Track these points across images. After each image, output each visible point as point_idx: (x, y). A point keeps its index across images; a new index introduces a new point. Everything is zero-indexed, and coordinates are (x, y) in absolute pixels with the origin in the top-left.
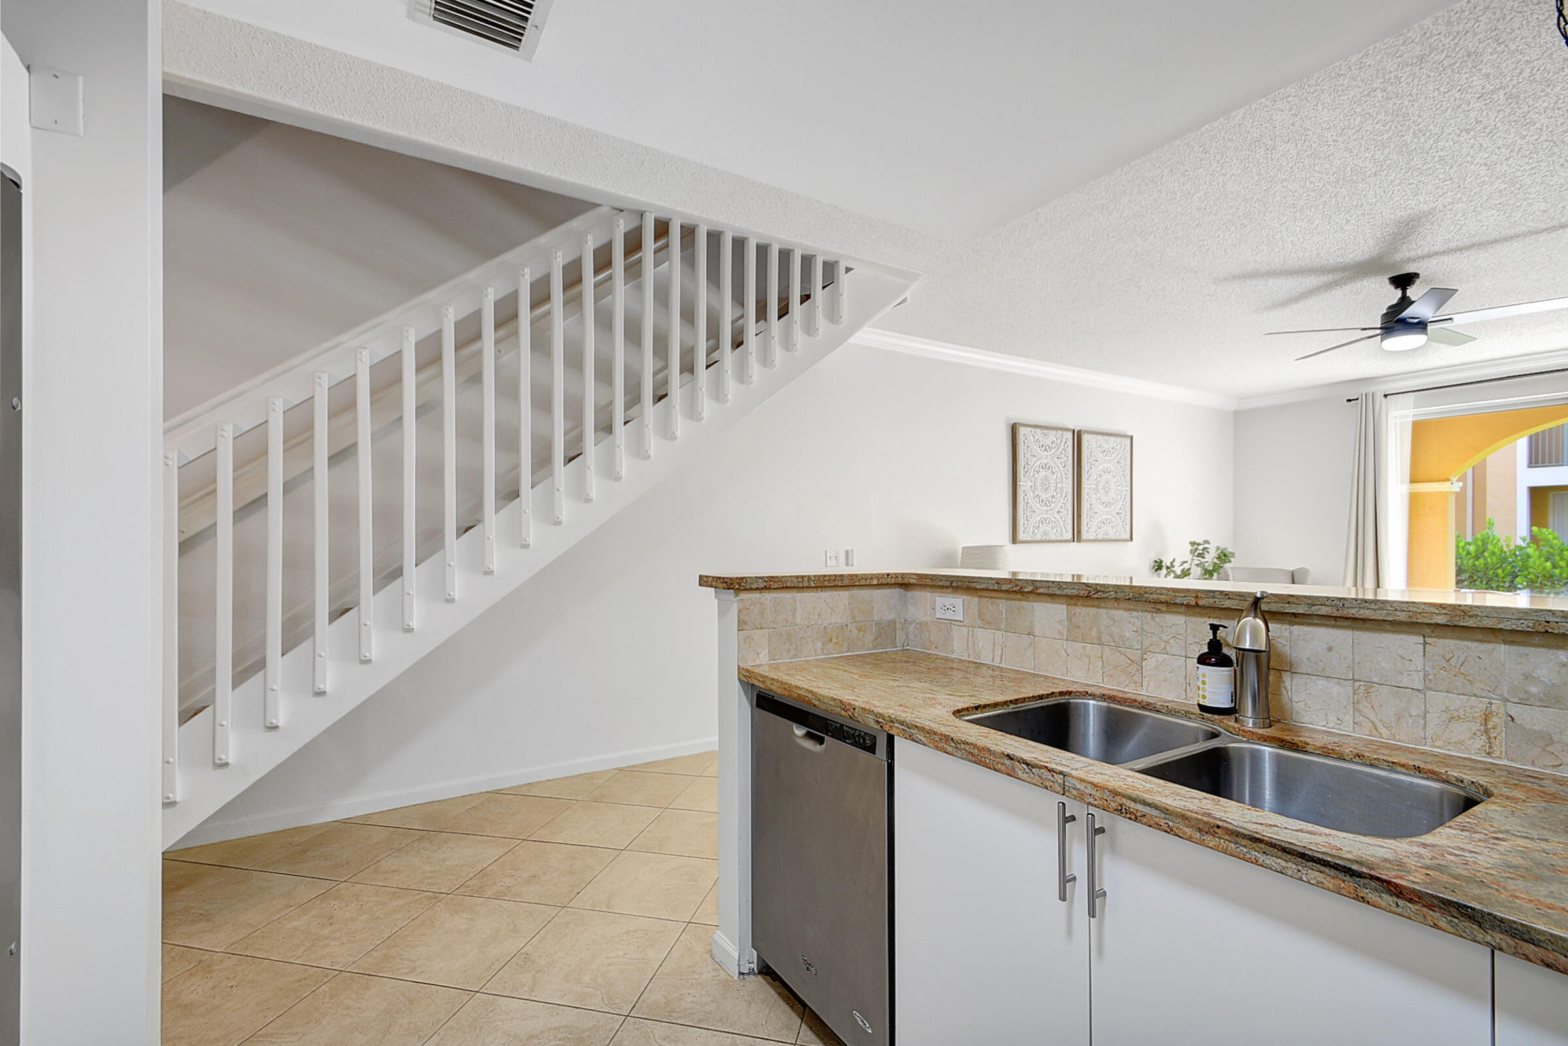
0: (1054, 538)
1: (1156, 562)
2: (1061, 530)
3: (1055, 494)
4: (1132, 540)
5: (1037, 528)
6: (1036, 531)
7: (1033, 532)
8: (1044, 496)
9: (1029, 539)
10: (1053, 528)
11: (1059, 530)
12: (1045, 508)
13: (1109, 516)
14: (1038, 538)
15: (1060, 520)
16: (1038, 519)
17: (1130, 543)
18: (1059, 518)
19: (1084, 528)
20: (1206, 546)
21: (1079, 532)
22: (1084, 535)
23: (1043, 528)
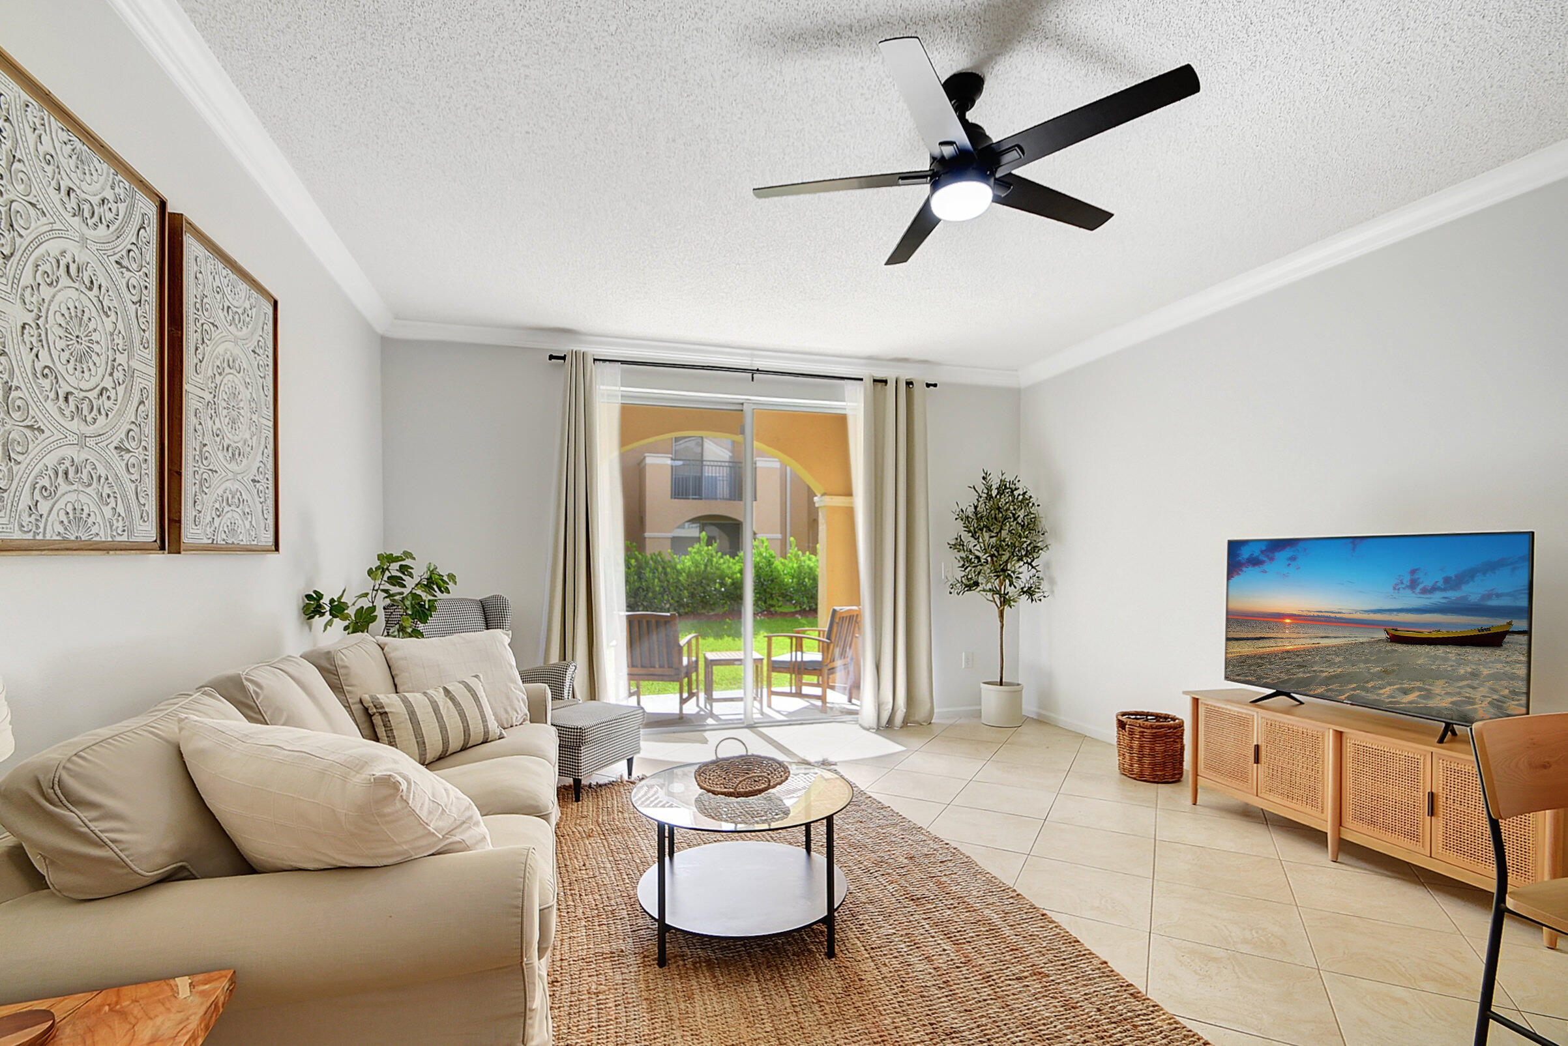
0: (104, 536)
1: (308, 597)
2: (128, 510)
3: (108, 383)
4: (277, 549)
5: (49, 493)
6: (44, 507)
7: (33, 508)
8: (71, 381)
9: (17, 535)
10: (103, 499)
11: (120, 509)
12: (75, 425)
13: (237, 485)
14: (52, 531)
15: (125, 477)
16: (51, 460)
17: (275, 555)
18: (120, 468)
19: (188, 513)
20: (407, 562)
21: (176, 522)
22: (190, 532)
23: (68, 496)
